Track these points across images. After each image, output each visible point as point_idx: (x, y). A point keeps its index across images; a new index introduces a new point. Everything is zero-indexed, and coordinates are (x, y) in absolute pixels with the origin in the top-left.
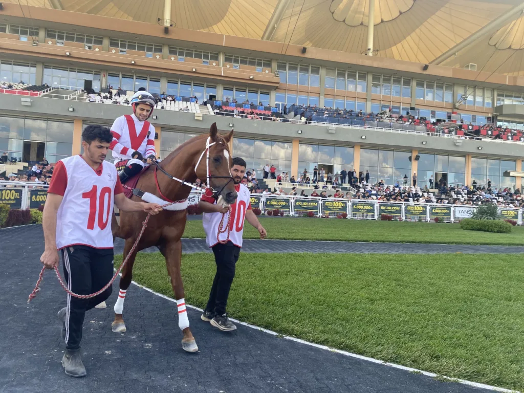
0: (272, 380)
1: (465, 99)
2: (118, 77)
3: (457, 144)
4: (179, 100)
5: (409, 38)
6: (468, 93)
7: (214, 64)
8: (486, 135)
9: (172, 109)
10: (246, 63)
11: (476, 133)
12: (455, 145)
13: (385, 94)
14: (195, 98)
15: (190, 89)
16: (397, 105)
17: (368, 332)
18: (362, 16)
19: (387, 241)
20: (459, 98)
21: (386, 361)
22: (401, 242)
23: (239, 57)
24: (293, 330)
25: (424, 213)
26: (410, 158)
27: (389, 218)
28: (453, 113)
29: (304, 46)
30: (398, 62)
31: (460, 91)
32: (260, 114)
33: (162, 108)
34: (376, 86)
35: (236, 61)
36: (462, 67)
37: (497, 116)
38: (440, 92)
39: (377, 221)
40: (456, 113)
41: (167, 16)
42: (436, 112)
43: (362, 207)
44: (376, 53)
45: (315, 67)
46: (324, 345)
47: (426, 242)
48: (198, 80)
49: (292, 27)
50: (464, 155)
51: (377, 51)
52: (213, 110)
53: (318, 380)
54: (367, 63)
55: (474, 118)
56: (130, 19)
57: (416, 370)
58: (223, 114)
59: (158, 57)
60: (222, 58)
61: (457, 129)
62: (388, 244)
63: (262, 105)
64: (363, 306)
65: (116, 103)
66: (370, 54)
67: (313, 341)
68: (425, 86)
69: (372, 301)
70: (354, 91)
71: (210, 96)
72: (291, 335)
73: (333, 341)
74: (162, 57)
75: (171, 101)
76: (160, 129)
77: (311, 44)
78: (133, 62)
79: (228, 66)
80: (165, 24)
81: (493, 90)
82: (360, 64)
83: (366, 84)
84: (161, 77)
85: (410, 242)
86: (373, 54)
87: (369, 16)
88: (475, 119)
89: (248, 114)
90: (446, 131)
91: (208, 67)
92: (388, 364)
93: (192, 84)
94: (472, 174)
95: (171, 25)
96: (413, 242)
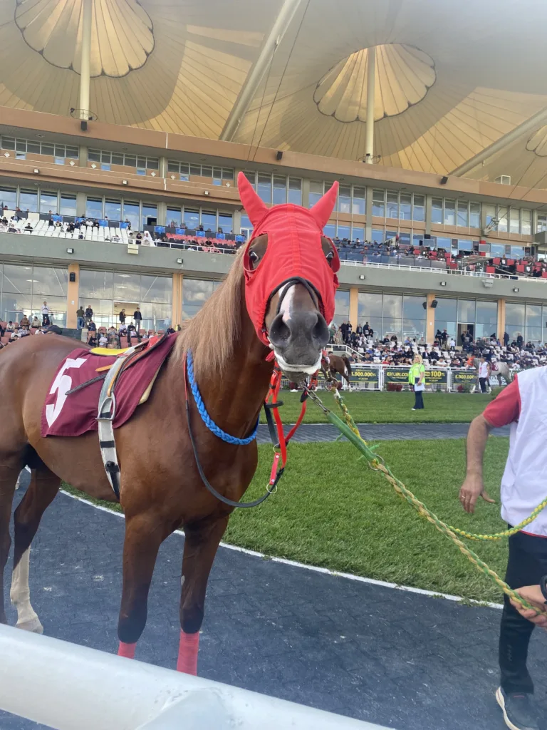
0: (262, 615)
1: (496, 223)
2: (15, 192)
3: (487, 285)
4: (105, 225)
5: (421, 139)
6: (500, 215)
7: (153, 174)
8: (524, 273)
9: (95, 239)
10: (199, 173)
11: (511, 269)
12: (483, 285)
13: (390, 216)
14: (127, 222)
15: (119, 209)
16: (407, 232)
17: (377, 547)
18: (357, 108)
19: (397, 422)
20: (488, 222)
21: (400, 583)
22: (414, 422)
23: (188, 164)
24: (282, 549)
25: (444, 379)
26: (425, 305)
27: (398, 388)
28: (481, 242)
29: (279, 149)
30: (407, 172)
31: (489, 213)
32: (220, 246)
33: (81, 237)
34: (378, 205)
35: (185, 170)
36: (491, 179)
37: (537, 246)
38: (463, 214)
39: (382, 393)
40: (484, 242)
41: (85, 104)
42: (459, 241)
43: (361, 374)
44: (378, 159)
45: (296, 179)
46: (324, 567)
47: (447, 422)
48: (131, 197)
49: (261, 123)
50: (496, 299)
51: (379, 156)
52: (153, 240)
53: (318, 612)
54: (366, 174)
55: (508, 250)
56: (30, 108)
57: (437, 594)
58: (168, 246)
59: (72, 163)
60: (164, 165)
61: (486, 264)
62: (397, 425)
63: (222, 232)
64: (370, 513)
65: (12, 230)
66: (370, 161)
67: (308, 563)
68: (444, 205)
69: (381, 506)
70: (348, 212)
71: (149, 219)
72: (281, 556)
73: (334, 562)
74: (78, 164)
75: (92, 227)
76: (78, 268)
77: (288, 147)
78: (36, 171)
79: (173, 177)
80: (81, 117)
81: (532, 212)
82: (356, 175)
83: (364, 202)
84: (77, 192)
85: (426, 422)
86: (373, 162)
87: (367, 109)
88: (510, 250)
89: (202, 245)
90: (471, 267)
91: (145, 179)
92: (403, 588)
93: (123, 203)
94: (506, 325)
95: (90, 119)
96: (429, 422)
